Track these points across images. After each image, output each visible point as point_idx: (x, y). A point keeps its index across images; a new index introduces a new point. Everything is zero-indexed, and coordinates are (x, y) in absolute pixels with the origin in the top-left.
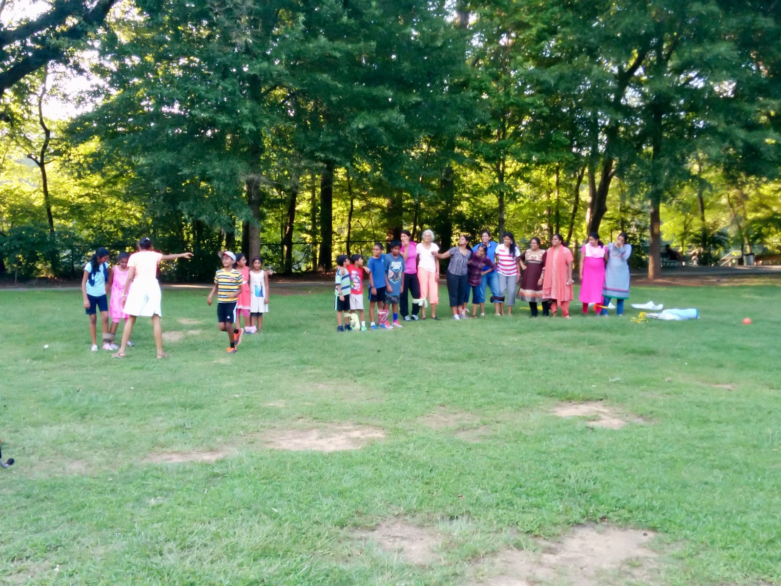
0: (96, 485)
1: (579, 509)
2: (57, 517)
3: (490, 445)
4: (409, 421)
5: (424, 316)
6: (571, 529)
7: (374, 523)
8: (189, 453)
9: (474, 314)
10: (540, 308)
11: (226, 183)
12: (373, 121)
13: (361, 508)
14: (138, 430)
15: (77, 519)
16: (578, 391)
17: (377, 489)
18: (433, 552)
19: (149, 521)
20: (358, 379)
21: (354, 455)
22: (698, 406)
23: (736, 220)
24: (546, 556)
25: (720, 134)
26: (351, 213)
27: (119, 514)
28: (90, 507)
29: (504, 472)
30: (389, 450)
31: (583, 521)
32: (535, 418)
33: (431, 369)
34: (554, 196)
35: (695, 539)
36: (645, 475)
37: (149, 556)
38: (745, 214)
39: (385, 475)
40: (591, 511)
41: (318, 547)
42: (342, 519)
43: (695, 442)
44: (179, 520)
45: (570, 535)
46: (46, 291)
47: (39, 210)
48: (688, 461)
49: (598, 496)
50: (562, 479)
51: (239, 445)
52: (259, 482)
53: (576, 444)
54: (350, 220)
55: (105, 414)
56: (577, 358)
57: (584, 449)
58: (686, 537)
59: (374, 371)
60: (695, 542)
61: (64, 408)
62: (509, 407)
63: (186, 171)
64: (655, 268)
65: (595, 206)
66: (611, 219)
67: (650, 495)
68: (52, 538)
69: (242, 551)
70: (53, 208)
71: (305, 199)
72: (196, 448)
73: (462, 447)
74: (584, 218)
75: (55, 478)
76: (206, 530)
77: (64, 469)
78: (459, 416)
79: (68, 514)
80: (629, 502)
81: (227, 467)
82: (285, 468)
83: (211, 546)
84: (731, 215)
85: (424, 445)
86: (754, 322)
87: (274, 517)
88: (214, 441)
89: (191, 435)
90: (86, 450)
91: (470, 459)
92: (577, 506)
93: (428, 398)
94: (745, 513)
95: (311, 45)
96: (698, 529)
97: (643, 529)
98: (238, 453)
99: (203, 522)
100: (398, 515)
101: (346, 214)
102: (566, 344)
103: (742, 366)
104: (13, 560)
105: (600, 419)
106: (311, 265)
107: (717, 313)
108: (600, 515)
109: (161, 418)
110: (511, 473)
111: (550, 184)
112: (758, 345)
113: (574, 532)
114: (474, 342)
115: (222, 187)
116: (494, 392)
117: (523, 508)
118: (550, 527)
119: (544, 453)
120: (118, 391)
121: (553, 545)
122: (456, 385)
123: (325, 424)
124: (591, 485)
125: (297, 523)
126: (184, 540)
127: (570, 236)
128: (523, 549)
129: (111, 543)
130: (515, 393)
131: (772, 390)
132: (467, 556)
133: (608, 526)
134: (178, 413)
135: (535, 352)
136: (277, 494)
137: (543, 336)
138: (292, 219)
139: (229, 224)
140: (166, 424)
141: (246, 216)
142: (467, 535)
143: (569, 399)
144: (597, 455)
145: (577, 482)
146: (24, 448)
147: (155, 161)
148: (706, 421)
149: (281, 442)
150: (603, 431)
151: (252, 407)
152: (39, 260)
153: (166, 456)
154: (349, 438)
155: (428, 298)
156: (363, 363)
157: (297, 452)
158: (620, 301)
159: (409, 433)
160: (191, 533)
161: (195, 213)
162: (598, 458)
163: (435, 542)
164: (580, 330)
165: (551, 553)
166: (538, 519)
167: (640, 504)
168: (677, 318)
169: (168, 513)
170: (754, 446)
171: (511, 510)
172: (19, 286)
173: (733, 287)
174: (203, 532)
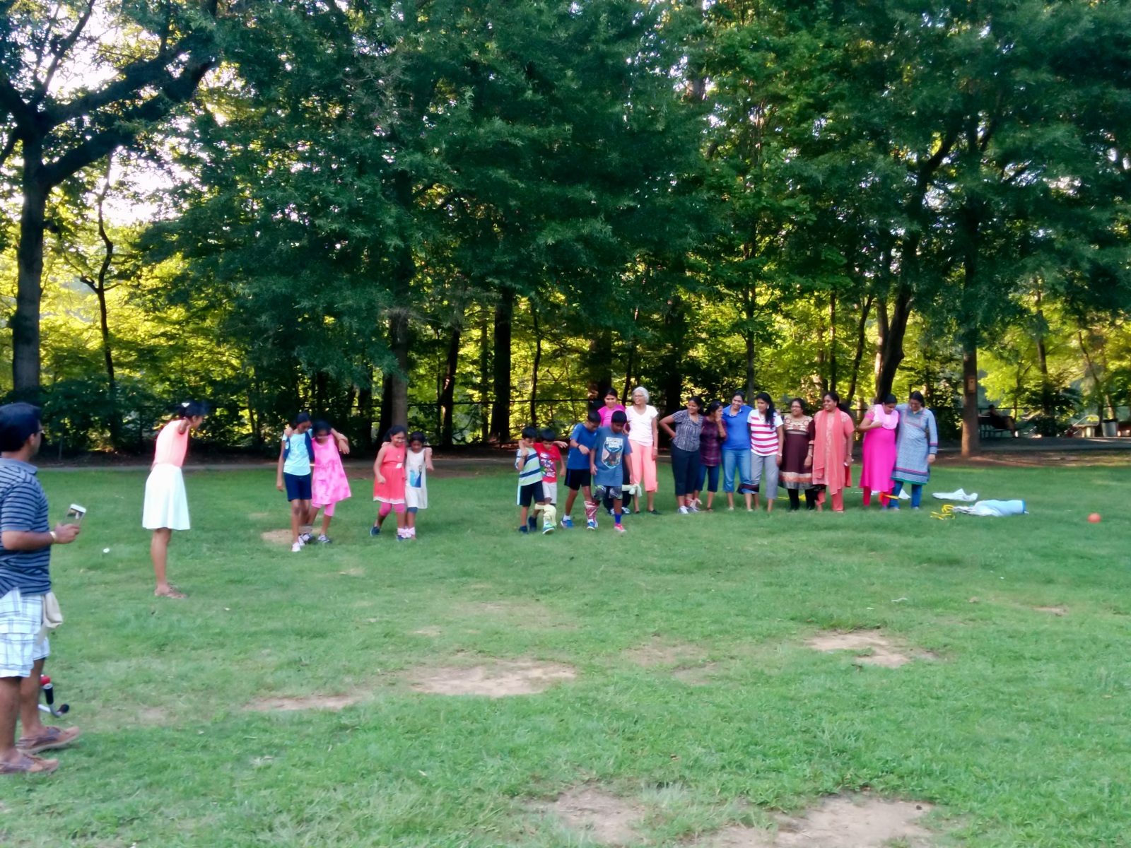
0: (181, 740)
1: (833, 775)
2: (131, 781)
3: (718, 688)
4: (609, 655)
5: (638, 510)
6: (820, 800)
7: (556, 792)
8: (307, 698)
9: (709, 506)
10: (802, 497)
11: (361, 320)
12: (569, 234)
13: (539, 772)
14: (237, 667)
15: (158, 783)
16: (847, 615)
17: (562, 746)
18: (633, 829)
19: (255, 787)
20: (541, 597)
21: (531, 701)
22: (1010, 637)
23: (1092, 371)
24: (783, 835)
25: (1059, 252)
26: (538, 359)
27: (214, 777)
28: (175, 768)
29: (735, 724)
30: (581, 695)
31: (836, 790)
32: (784, 651)
33: (643, 584)
34: (828, 336)
35: (983, 813)
36: (925, 730)
37: (254, 832)
38: (1105, 361)
39: (573, 729)
40: (849, 777)
41: (479, 821)
42: (513, 786)
43: (999, 686)
44: (294, 785)
45: (818, 808)
46: (103, 472)
47: (95, 354)
48: (986, 711)
49: (859, 757)
50: (812, 734)
51: (375, 688)
52: (401, 737)
53: (836, 688)
54: (536, 370)
55: (192, 644)
56: (849, 569)
57: (846, 695)
58: (972, 811)
59: (566, 587)
60: (982, 817)
61: (135, 636)
62: (750, 638)
63: (305, 303)
64: (970, 441)
65: (887, 351)
66: (911, 369)
67: (930, 756)
68: (126, 808)
69: (377, 826)
70: (114, 353)
71: (471, 339)
72: (316, 692)
73: (680, 690)
74: (872, 367)
75: (126, 730)
76: (330, 799)
77: (137, 718)
78: (679, 649)
79: (146, 778)
80: (901, 765)
81: (359, 717)
82: (438, 718)
83: (337, 820)
84: (1085, 364)
85: (628, 688)
86: (1104, 519)
87: (421, 782)
88: (341, 682)
89: (309, 674)
90: (166, 693)
91: (690, 707)
92: (830, 770)
93: (638, 625)
94: (1054, 779)
95: (482, 131)
96: (989, 800)
97: (916, 801)
98: (373, 698)
99: (326, 789)
100: (588, 781)
101: (530, 361)
102: (836, 550)
103: (1080, 582)
104: (74, 837)
105: (873, 654)
106: (480, 433)
107: (1055, 506)
108: (861, 782)
109: (268, 651)
110: (744, 726)
111: (822, 319)
112: (1103, 552)
113: (823, 804)
114: (707, 546)
115: (355, 325)
116: (729, 615)
117: (758, 772)
118: (791, 797)
119: (792, 699)
120: (209, 613)
121: (795, 822)
122: (678, 607)
123: (495, 660)
124: (851, 743)
125: (452, 790)
126: (301, 810)
127: (852, 393)
128: (753, 826)
129: (204, 815)
130: (759, 619)
131: (1117, 616)
132: (677, 834)
133: (870, 797)
134: (292, 642)
135: (792, 560)
136: (426, 752)
137: (804, 538)
138: (454, 367)
139: (364, 377)
140: (275, 658)
141: (388, 366)
142: (679, 807)
143: (833, 626)
144: (863, 702)
145: (832, 738)
146: (81, 691)
147: (261, 289)
148: (1019, 657)
149: (433, 684)
150: (876, 670)
151: (393, 635)
152: (93, 427)
153: (276, 703)
154: (526, 679)
155: (642, 483)
156: (549, 574)
157: (454, 697)
158: (916, 488)
159: (609, 672)
160: (311, 803)
161: (316, 362)
162: (864, 706)
163: (636, 817)
164: (855, 529)
165: (791, 831)
166: (776, 787)
167: (915, 767)
168: (996, 513)
169: (280, 777)
170: (1080, 692)
171: (740, 775)
172: (66, 464)
173: (1083, 468)
174: (327, 802)
